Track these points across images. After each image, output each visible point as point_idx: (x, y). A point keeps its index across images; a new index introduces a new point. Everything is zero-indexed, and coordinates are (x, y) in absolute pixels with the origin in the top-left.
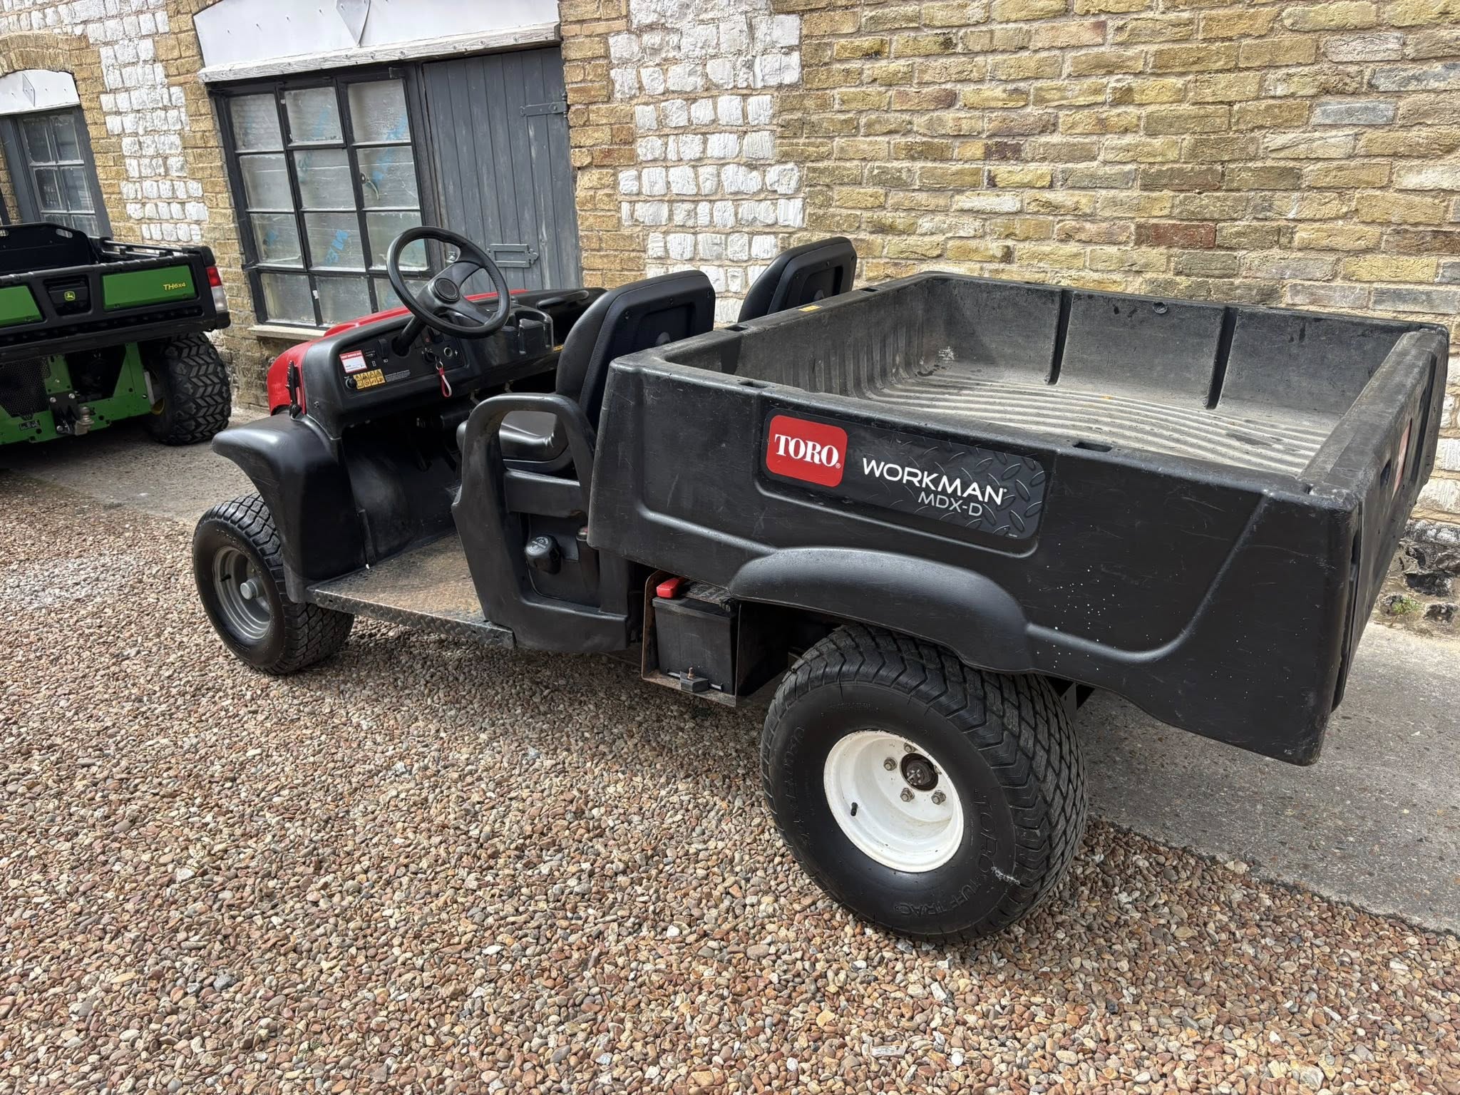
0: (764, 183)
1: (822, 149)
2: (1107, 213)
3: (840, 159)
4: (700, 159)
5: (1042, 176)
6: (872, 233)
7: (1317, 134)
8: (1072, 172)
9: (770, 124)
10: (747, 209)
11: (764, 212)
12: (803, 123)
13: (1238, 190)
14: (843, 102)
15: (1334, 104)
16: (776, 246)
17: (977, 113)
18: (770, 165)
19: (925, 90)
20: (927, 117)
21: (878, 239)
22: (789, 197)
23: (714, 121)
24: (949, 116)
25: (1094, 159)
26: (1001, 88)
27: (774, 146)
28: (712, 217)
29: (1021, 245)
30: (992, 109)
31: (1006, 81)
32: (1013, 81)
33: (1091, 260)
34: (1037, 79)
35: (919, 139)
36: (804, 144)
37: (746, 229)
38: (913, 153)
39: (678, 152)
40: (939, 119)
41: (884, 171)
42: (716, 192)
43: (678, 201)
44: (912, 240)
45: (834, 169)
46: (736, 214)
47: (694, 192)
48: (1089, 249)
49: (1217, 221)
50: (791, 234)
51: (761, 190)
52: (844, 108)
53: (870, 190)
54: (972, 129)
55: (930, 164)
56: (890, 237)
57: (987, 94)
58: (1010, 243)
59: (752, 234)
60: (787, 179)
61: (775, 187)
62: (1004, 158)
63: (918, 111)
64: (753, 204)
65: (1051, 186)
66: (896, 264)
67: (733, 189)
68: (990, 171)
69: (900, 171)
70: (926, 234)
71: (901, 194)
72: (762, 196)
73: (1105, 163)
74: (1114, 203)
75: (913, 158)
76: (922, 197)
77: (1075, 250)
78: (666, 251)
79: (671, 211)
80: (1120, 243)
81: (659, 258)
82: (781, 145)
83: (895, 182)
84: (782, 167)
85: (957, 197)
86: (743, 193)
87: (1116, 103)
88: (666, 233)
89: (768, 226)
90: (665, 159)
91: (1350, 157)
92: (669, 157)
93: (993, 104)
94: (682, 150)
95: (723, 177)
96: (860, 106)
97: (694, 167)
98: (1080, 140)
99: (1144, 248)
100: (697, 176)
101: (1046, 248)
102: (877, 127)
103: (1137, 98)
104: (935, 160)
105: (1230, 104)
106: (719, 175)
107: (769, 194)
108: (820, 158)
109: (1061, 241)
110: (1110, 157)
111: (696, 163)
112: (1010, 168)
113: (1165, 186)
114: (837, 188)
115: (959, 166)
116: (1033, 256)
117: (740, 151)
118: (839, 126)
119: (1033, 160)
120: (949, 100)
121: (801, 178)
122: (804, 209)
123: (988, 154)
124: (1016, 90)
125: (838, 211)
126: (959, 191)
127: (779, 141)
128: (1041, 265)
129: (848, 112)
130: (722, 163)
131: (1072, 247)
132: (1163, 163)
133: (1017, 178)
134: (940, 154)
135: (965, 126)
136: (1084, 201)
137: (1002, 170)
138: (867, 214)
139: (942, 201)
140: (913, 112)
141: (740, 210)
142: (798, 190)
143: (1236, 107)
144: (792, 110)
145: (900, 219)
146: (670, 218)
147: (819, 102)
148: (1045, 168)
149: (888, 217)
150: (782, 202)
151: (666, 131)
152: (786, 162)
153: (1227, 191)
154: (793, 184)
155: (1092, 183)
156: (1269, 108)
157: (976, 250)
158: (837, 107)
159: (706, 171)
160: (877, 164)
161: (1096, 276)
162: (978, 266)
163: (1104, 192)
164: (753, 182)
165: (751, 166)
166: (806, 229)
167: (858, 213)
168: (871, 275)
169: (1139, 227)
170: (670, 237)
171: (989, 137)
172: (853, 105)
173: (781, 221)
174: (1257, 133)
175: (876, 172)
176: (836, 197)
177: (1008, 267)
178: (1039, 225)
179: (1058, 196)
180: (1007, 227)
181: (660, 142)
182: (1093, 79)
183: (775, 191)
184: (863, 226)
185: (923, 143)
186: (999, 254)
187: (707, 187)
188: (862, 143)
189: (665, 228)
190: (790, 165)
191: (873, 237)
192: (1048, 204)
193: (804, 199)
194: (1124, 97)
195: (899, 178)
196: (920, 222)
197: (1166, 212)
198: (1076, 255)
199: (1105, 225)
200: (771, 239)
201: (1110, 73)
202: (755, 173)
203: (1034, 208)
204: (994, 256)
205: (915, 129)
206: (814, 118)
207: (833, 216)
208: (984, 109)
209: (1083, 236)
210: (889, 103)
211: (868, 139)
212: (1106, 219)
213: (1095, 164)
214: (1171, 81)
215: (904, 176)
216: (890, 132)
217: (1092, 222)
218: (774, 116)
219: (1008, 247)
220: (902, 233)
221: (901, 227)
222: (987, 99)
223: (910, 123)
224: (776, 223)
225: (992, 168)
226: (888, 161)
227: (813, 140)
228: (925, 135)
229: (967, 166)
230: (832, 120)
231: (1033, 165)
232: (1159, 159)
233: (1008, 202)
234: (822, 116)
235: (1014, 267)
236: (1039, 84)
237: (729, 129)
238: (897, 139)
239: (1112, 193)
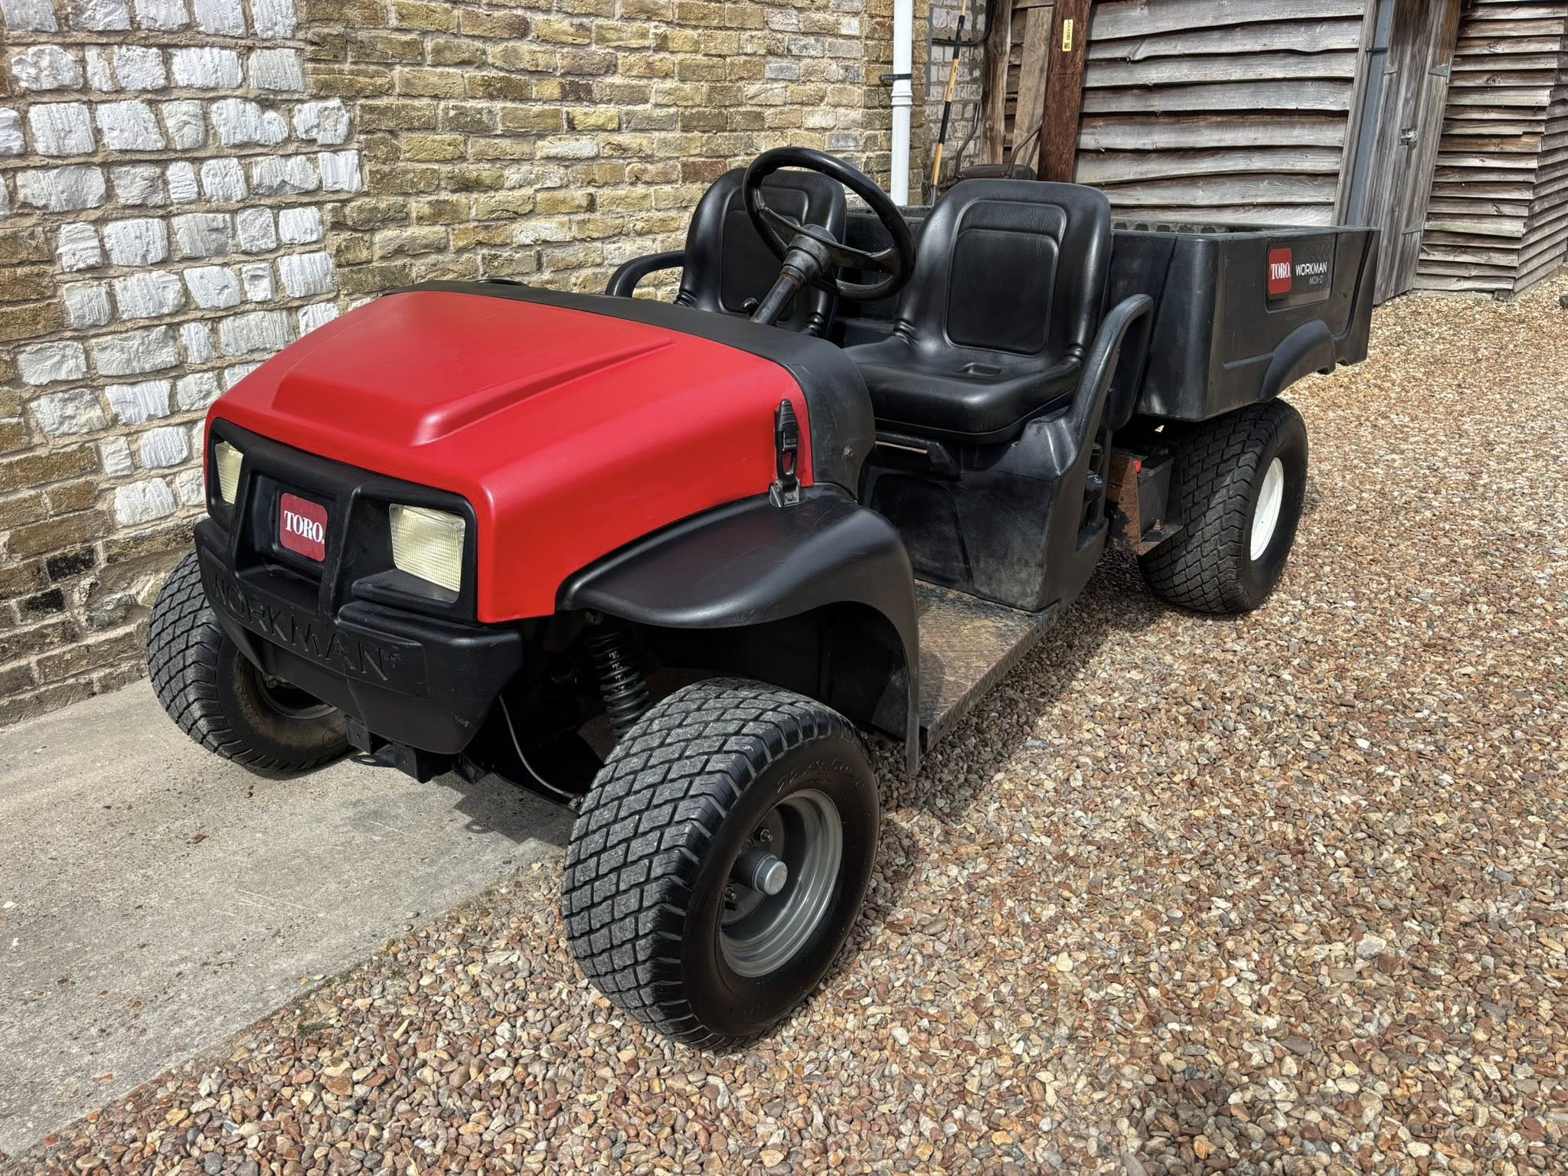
0: (292, 129)
1: (379, 81)
2: (662, 154)
3: (406, 95)
4: (164, 90)
5: (611, 119)
6: (454, 191)
7: (769, 86)
8: (634, 113)
9: (293, 38)
10: (264, 170)
11: (295, 171)
12: (345, 41)
13: (735, 130)
14: (402, 17)
15: (774, 63)
16: (322, 222)
17: (549, 47)
18: (301, 101)
19: (496, 14)
20: (501, 47)
21: (461, 198)
22: (335, 149)
23: (187, 27)
24: (524, 47)
25: (647, 101)
26: (567, 22)
27: (304, 73)
28: (200, 186)
29: (601, 192)
30: (564, 44)
31: (571, 15)
32: (578, 15)
33: (656, 199)
34: (597, 16)
35: (494, 73)
36: (352, 73)
37: (269, 201)
38: (493, 90)
39: (113, 76)
40: (515, 50)
41: (462, 112)
42: (204, 145)
43: (122, 163)
44: (501, 196)
45: (400, 109)
46: (248, 178)
47: (160, 145)
48: (652, 189)
49: (726, 157)
50: (344, 202)
51: (288, 140)
52: (405, 25)
53: (448, 137)
54: (547, 66)
55: (509, 104)
56: (475, 195)
57: (556, 26)
58: (591, 190)
59: (277, 208)
60: (331, 121)
61: (314, 134)
62: (579, 99)
63: (491, 39)
64: (277, 161)
65: (619, 130)
66: (486, 228)
67: (239, 138)
68: (568, 113)
69: (480, 111)
70: (514, 188)
71: (482, 141)
72: (292, 148)
73: (657, 105)
74: (665, 143)
75: (491, 97)
76: (505, 143)
77: (643, 191)
78: (105, 254)
79: (108, 181)
80: (673, 182)
81: (91, 268)
82: (315, 71)
83: (477, 128)
84: (321, 104)
85: (540, 143)
86: (258, 144)
87: (658, 49)
88: (100, 222)
89: (307, 193)
90: (86, 89)
91: (784, 104)
92: (95, 83)
93: (564, 38)
94: (122, 73)
95: (214, 119)
96: (424, 25)
97: (150, 102)
98: (634, 82)
99: (688, 185)
100: (159, 122)
101: (621, 192)
102: (447, 54)
103: (671, 45)
104: (513, 100)
105: (724, 57)
106: (205, 116)
107: (309, 146)
108: (379, 93)
109: (632, 184)
110: (660, 100)
111: (157, 97)
112: (586, 110)
113: (695, 128)
114: (404, 135)
115: (537, 108)
116: (614, 201)
117: (244, 79)
118: (399, 49)
119: (601, 101)
120: (521, 30)
121: (351, 122)
122: (361, 167)
123: (564, 97)
124: (581, 25)
125: (410, 166)
126: (541, 136)
127: (310, 66)
128: (619, 210)
129: (408, 31)
130: (209, 96)
131: (641, 189)
132: (692, 107)
133: (592, 121)
134: (519, 94)
135: (542, 60)
136: (645, 142)
137: (578, 111)
138: (445, 169)
139: (526, 148)
140: (485, 39)
141: (256, 172)
142: (348, 138)
143: (728, 60)
144: (327, 20)
145: (485, 171)
146: (109, 194)
147: (367, 13)
148: (612, 110)
149: (471, 170)
150: (324, 157)
151: (80, 37)
152: (326, 98)
153: (731, 131)
154: (342, 129)
155: (646, 126)
156: (745, 62)
157: (564, 202)
158: (394, 22)
159: (178, 113)
160: (452, 103)
161: (661, 215)
162: (566, 218)
163: (656, 134)
164: (274, 128)
165: (266, 102)
166: (367, 194)
167: (436, 167)
168: (461, 244)
169: (684, 165)
170: (109, 229)
171: (563, 75)
172: (416, 23)
173: (328, 184)
174: (741, 84)
175: (452, 113)
176: (404, 147)
177: (592, 216)
178: (614, 169)
179: (625, 138)
180: (587, 175)
181: (70, 56)
182: (638, 24)
183: (314, 141)
184: (443, 184)
185: (502, 78)
186: (585, 203)
187: (189, 136)
188: (431, 75)
189: (94, 215)
190: (335, 102)
191: (455, 197)
192: (619, 147)
193: (360, 151)
194: (663, 44)
195: (480, 121)
196: (506, 173)
197: (697, 151)
198: (645, 197)
199: (660, 165)
200: (312, 211)
201: (649, 19)
202: (271, 114)
203: (607, 152)
204: (580, 206)
205: (490, 60)
206: (362, 35)
207: (406, 172)
208: (555, 43)
209: (647, 178)
210: (458, 26)
211: (439, 70)
212: (661, 160)
213: (648, 106)
214: (689, 32)
215: (485, 118)
216: (463, 63)
217: (651, 163)
218: (298, 27)
219: (591, 194)
220: (491, 188)
221: (488, 182)
222: (557, 32)
223: (484, 53)
224: (319, 188)
225: (570, 109)
226: (465, 99)
227: (362, 67)
228: (501, 69)
229: (546, 107)
230: (390, 41)
231: (602, 107)
232: (690, 103)
233: (585, 146)
234: (374, 33)
235: (597, 215)
236: (600, 21)
237: (220, 40)
238: (471, 72)
239: (663, 134)
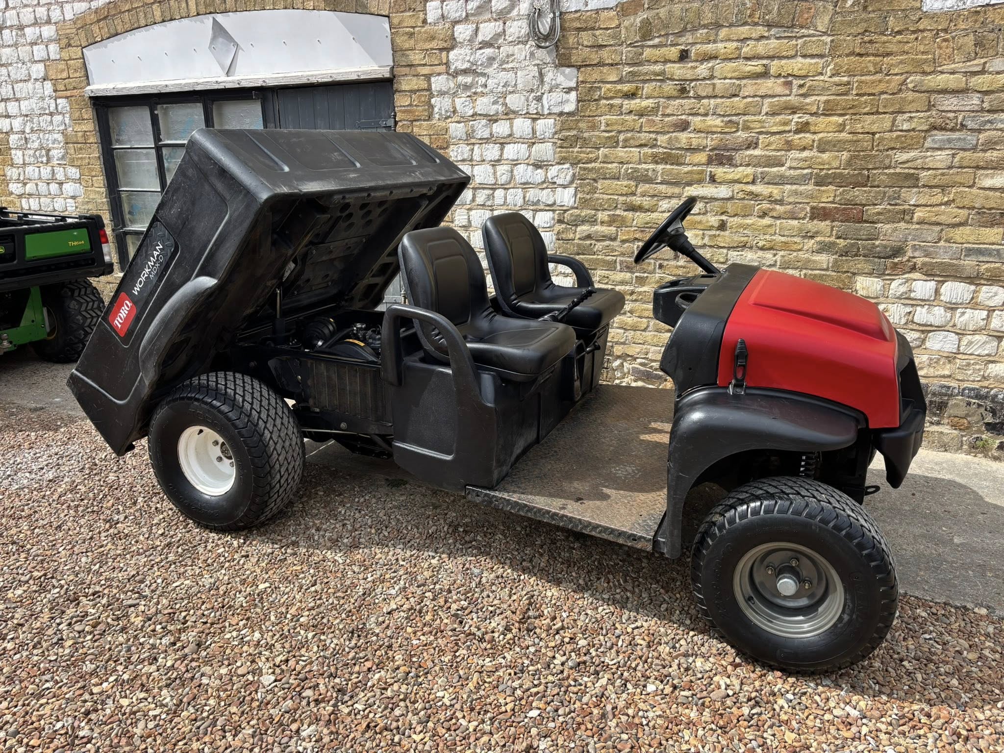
0: (546, 177)
1: (591, 156)
2: (791, 200)
3: (604, 162)
4: (499, 161)
5: (747, 176)
6: (625, 210)
7: (929, 154)
8: (767, 173)
9: (553, 138)
10: (532, 194)
11: (545, 196)
12: (577, 138)
13: (878, 187)
14: (608, 125)
15: (939, 136)
16: (553, 219)
17: (703, 135)
18: (552, 165)
19: (667, 119)
20: (668, 136)
21: (630, 214)
22: (564, 187)
23: (510, 135)
24: (683, 136)
25: (783, 165)
26: (720, 119)
27: (555, 153)
28: (506, 199)
29: (732, 219)
30: (715, 133)
31: (724, 116)
32: (729, 115)
33: (780, 229)
34: (745, 115)
35: (661, 150)
36: (578, 152)
37: (532, 208)
38: (656, 159)
39: (482, 155)
40: (676, 138)
41: (636, 170)
42: (510, 183)
43: (479, 188)
44: (654, 215)
45: (599, 169)
46: (524, 198)
47: (493, 182)
48: (778, 222)
49: (864, 205)
50: (565, 211)
51: (544, 182)
52: (608, 128)
53: (625, 183)
54: (699, 145)
55: (668, 167)
56: (638, 214)
57: (710, 123)
58: (724, 218)
59: (536, 211)
60: (564, 174)
61: (555, 180)
62: (721, 164)
63: (661, 133)
64: (537, 191)
65: (753, 182)
66: (642, 231)
67: (523, 180)
68: (711, 172)
69: (647, 170)
70: (664, 212)
71: (647, 186)
72: (545, 186)
73: (790, 168)
74: (796, 193)
75: (657, 163)
76: (663, 188)
77: (769, 223)
78: (469, 221)
79: (474, 195)
80: (800, 219)
81: (464, 226)
82: (560, 152)
83: (646, 179)
84: (561, 167)
85: (687, 188)
86: (530, 183)
87: (797, 132)
88: (470, 209)
89: (548, 205)
90: (471, 160)
91: (950, 168)
92: (475, 158)
93: (714, 129)
94: (485, 154)
95: (515, 172)
96: (620, 128)
97: (493, 165)
98: (774, 153)
99: (815, 222)
100: (495, 173)
101: (748, 221)
102: (631, 141)
103: (812, 128)
104: (672, 164)
105: (874, 134)
106: (512, 171)
107: (553, 185)
108: (590, 161)
109: (760, 217)
110: (794, 164)
111: (496, 163)
112: (725, 170)
113: (830, 183)
114: (601, 181)
115: (689, 168)
116: (741, 226)
117: (529, 156)
118: (604, 141)
119: (741, 165)
120: (684, 126)
121: (574, 175)
122: (575, 195)
123: (710, 162)
124: (730, 121)
125: (601, 196)
126: (689, 184)
127: (559, 150)
128: (745, 232)
129: (611, 131)
130: (515, 163)
131: (767, 221)
132: (829, 169)
133: (730, 177)
134: (677, 161)
135: (695, 143)
136: (775, 191)
137: (720, 171)
138: (621, 199)
139: (677, 190)
140: (657, 133)
141: (528, 195)
142: (572, 182)
143: (877, 136)
144: (570, 129)
145: (646, 202)
146: (473, 200)
147: (590, 124)
148: (750, 170)
149: (637, 200)
150: (560, 189)
151: (473, 141)
152: (564, 164)
153: (871, 187)
154: (569, 178)
155: (781, 181)
156: (898, 137)
157: (700, 222)
158: (603, 128)
159: (502, 169)
160: (630, 166)
161: (783, 239)
162: (701, 232)
163: (789, 186)
164: (539, 176)
165: (537, 166)
166: (577, 208)
167: (616, 197)
168: (624, 238)
169: (812, 208)
170: (473, 213)
171: (710, 150)
172: (615, 127)
173: (558, 202)
174: (890, 152)
175: (630, 171)
176: (600, 187)
177: (722, 233)
178: (745, 207)
179: (757, 188)
180: (722, 208)
181: (468, 148)
182: (782, 116)
183: (555, 183)
184: (619, 206)
185: (665, 153)
186: (716, 225)
187: (503, 179)
188: (621, 152)
189: (468, 207)
190: (567, 166)
191: (626, 213)
192: (751, 193)
193: (576, 188)
194: (803, 128)
195: (647, 175)
196: (660, 203)
197: (831, 199)
198: (770, 226)
199: (789, 207)
200: (550, 214)
201: (794, 113)
202: (539, 171)
203: (741, 195)
204: (712, 226)
205: (659, 143)
206: (586, 135)
207: (598, 199)
208: (708, 133)
209: (775, 214)
210: (641, 127)
211: (625, 149)
212: (790, 203)
213: (783, 168)
214: (835, 119)
215: (650, 174)
216: (641, 146)
217: (781, 205)
218: (556, 133)
219: (723, 220)
220: (648, 210)
221: (647, 207)
222: (710, 126)
223: (656, 140)
224: (554, 204)
225: (713, 170)
226: (639, 164)
227: (584, 149)
228: (666, 148)
229: (695, 168)
230: (599, 137)
231: (741, 169)
232: (827, 166)
233: (723, 192)
234: (592, 133)
235: (727, 233)
236: (746, 118)
237: (522, 140)
238: (646, 150)
239: (794, 187)
